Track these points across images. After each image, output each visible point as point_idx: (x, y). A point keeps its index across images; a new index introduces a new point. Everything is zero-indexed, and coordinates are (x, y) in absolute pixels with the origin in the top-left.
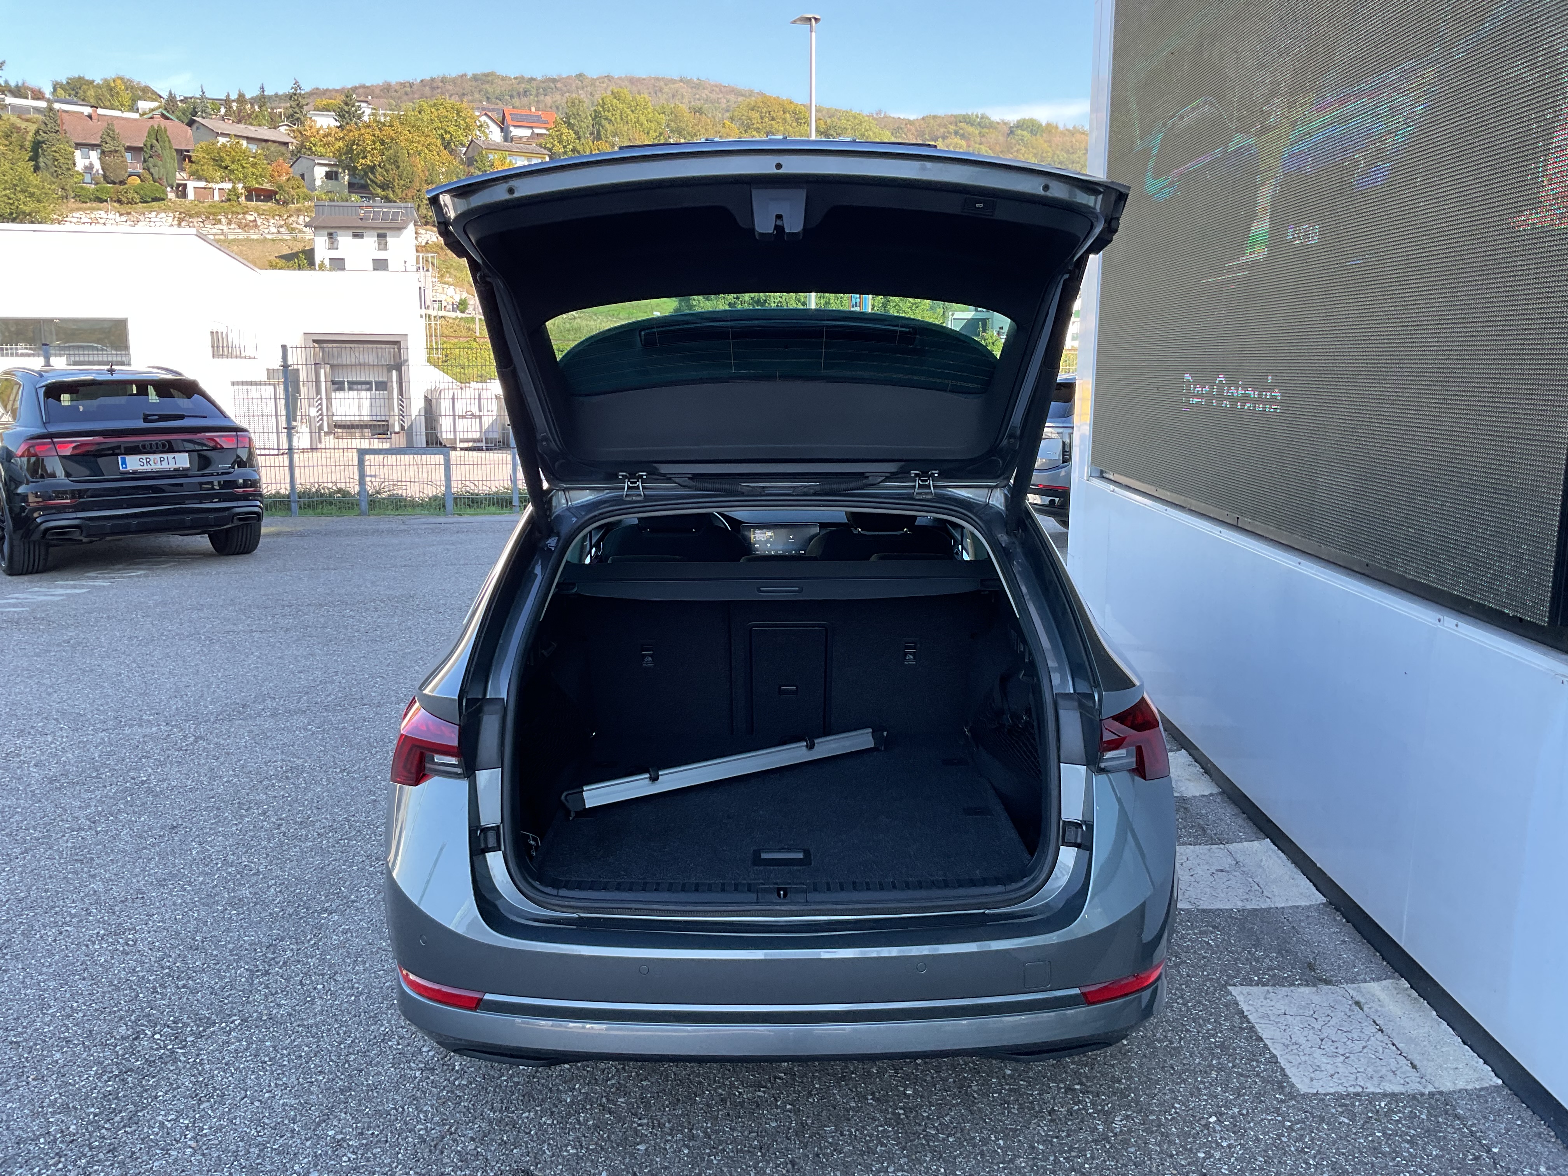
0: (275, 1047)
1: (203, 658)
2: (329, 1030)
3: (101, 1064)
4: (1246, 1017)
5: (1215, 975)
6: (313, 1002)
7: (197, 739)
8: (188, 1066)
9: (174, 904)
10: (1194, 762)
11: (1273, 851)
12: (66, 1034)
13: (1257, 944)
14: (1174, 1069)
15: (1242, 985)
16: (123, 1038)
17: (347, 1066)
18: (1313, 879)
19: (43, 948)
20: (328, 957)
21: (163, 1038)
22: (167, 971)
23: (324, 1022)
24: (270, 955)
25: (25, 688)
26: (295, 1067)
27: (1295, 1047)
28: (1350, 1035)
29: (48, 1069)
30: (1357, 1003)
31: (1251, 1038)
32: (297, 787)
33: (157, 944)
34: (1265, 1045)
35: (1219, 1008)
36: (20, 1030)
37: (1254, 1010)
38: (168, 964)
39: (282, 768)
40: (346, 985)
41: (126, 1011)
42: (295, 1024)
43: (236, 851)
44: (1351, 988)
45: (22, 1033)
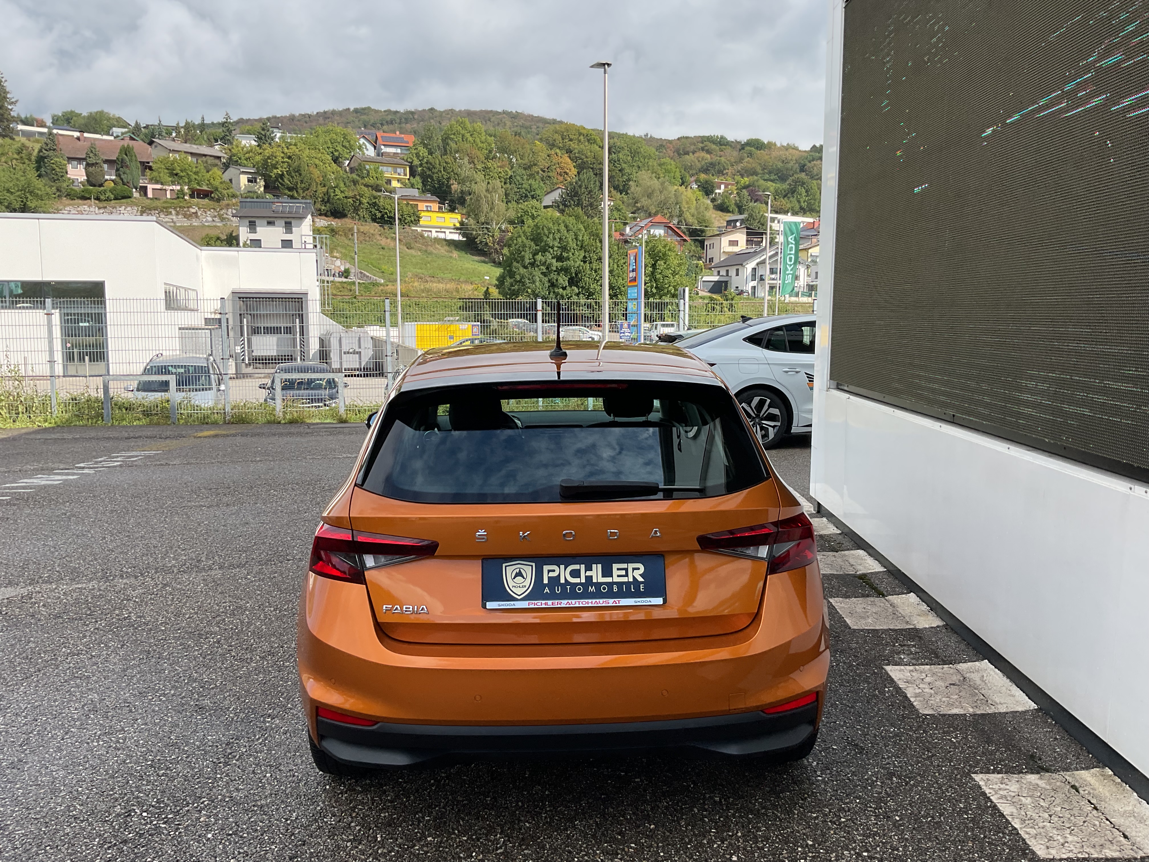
0: (236, 823)
1: (166, 526)
2: (277, 809)
3: (102, 836)
4: (989, 798)
5: (959, 765)
6: (263, 787)
7: (166, 585)
8: (170, 838)
9: (153, 711)
10: (921, 602)
11: (991, 669)
12: (74, 812)
13: (989, 742)
14: (939, 840)
15: (982, 773)
16: (119, 815)
17: (293, 838)
18: (1024, 690)
19: (54, 745)
20: (274, 752)
21: (149, 816)
22: (149, 763)
23: (273, 803)
24: (229, 751)
25: (34, 548)
26: (253, 838)
27: (1030, 822)
28: (1072, 812)
29: (61, 840)
30: (1073, 787)
31: (995, 813)
32: (242, 622)
33: (141, 742)
34: (1007, 820)
35: (967, 791)
36: (38, 809)
37: (994, 793)
38: (150, 757)
39: (230, 607)
40: (289, 774)
41: (120, 794)
42: (250, 805)
43: (198, 671)
44: (1067, 775)
45: (40, 812)
